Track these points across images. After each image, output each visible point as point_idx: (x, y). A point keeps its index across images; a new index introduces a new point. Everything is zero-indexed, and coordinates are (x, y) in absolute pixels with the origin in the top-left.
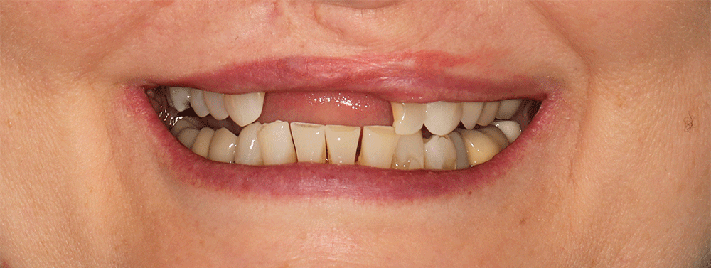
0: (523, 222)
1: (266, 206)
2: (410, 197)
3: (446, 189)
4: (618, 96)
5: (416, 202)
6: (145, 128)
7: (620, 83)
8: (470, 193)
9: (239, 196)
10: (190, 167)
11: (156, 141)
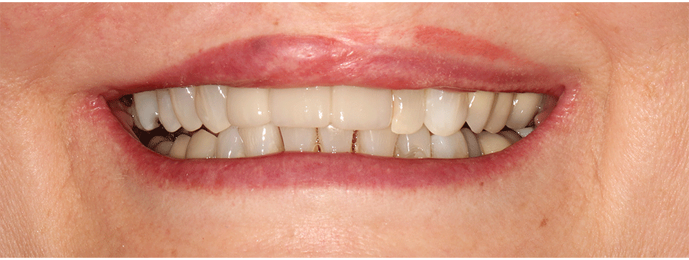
0: (544, 223)
1: (244, 202)
2: (411, 185)
3: (454, 179)
4: (646, 86)
5: (420, 191)
6: (105, 135)
7: (648, 70)
8: (482, 184)
9: (213, 193)
10: (156, 169)
11: (118, 148)
